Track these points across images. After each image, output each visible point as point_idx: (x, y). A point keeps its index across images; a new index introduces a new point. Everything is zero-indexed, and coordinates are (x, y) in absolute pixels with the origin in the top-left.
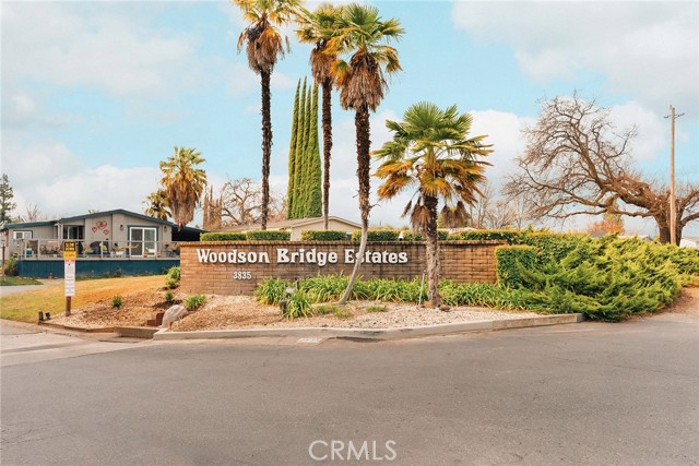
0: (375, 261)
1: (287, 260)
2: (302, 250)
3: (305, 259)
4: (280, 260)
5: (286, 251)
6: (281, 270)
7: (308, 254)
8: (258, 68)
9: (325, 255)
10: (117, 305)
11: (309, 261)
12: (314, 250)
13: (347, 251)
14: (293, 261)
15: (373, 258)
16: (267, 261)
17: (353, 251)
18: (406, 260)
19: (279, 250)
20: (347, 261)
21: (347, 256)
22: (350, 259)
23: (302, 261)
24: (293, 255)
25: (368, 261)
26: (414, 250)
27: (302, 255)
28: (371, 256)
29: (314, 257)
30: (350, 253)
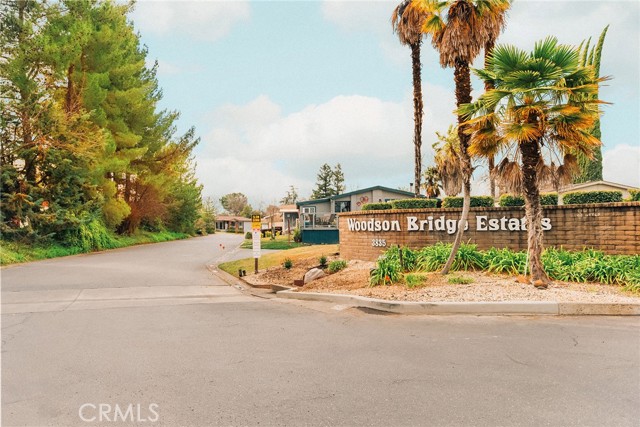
0: (511, 229)
1: (416, 228)
2: (430, 218)
3: (434, 227)
4: (409, 229)
5: (415, 219)
6: (412, 238)
7: (437, 222)
8: (407, 41)
9: (454, 222)
10: (288, 266)
11: (438, 228)
12: (443, 218)
13: (479, 218)
14: (422, 229)
15: (510, 226)
16: (399, 229)
17: (485, 217)
18: (549, 227)
19: (409, 218)
20: (479, 228)
21: (479, 223)
22: (483, 226)
23: (431, 228)
24: (422, 223)
25: (503, 228)
26: (560, 215)
27: (431, 223)
28: (507, 223)
29: (443, 225)
30: (483, 220)
